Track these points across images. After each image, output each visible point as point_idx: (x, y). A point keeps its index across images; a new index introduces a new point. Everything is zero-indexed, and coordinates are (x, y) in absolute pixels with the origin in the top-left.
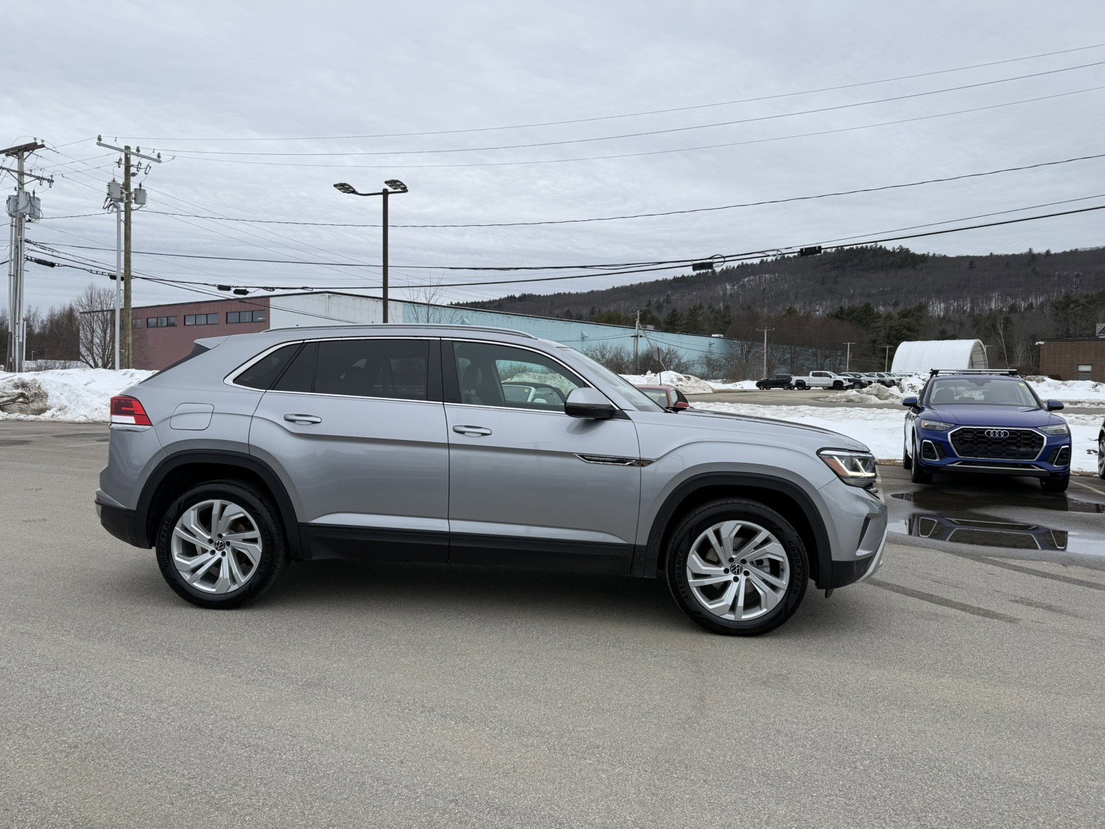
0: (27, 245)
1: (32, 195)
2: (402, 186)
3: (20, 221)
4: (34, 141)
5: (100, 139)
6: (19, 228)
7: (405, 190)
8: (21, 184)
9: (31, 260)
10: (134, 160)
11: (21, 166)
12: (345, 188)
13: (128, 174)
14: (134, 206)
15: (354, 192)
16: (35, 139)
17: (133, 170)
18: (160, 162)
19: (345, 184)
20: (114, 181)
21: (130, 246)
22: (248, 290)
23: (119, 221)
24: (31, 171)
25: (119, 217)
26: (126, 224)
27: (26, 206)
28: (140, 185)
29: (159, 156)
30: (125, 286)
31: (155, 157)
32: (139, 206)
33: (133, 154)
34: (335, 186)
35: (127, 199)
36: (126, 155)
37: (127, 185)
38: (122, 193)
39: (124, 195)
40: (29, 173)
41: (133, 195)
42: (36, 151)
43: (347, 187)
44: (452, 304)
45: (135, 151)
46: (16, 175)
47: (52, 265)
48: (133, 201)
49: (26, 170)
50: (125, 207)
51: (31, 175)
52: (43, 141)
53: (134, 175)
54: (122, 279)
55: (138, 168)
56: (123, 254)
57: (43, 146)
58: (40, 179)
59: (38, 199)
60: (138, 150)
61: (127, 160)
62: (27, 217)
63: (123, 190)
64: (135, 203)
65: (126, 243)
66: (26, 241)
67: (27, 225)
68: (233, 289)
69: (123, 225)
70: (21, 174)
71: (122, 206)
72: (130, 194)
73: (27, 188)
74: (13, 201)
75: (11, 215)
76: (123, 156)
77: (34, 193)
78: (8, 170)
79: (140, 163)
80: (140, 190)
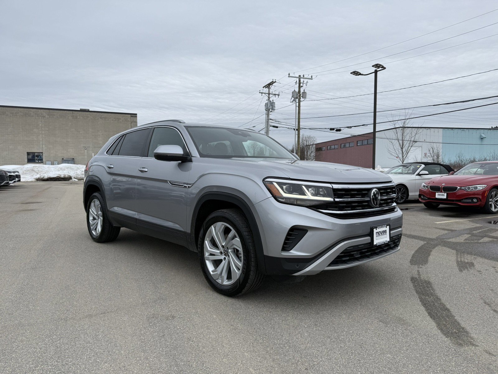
0: (270, 121)
1: (272, 102)
2: (381, 66)
3: (268, 112)
4: (272, 81)
5: (289, 75)
6: (268, 115)
7: (384, 68)
8: (269, 98)
9: (271, 126)
10: (302, 80)
11: (269, 91)
12: (356, 73)
13: (300, 87)
14: (302, 99)
15: (360, 74)
16: (273, 80)
17: (301, 85)
18: (312, 79)
19: (355, 71)
20: (295, 91)
21: (300, 116)
22: (341, 129)
23: (296, 106)
24: (272, 92)
25: (296, 105)
26: (298, 107)
27: (270, 106)
28: (304, 91)
29: (312, 77)
30: (298, 133)
31: (310, 78)
32: (304, 99)
33: (302, 78)
34: (351, 73)
35: (299, 97)
36: (299, 79)
37: (299, 91)
38: (297, 95)
39: (298, 96)
40: (271, 93)
41: (302, 95)
42: (274, 84)
43: (356, 72)
44: (492, 127)
45: (302, 77)
46: (267, 95)
47: (277, 127)
48: (302, 97)
49: (271, 92)
50: (299, 100)
51: (272, 94)
52: (275, 80)
53: (302, 86)
54: (297, 130)
55: (303, 83)
56: (297, 120)
57: (275, 82)
58: (275, 95)
59: (274, 103)
60: (304, 76)
61: (300, 81)
62: (271, 110)
63: (298, 94)
64: (303, 98)
65: (298, 115)
66: (270, 119)
67: (270, 113)
68: (335, 129)
69: (297, 108)
70: (269, 94)
71: (297, 100)
72: (300, 95)
73: (271, 99)
74: (266, 104)
75: (266, 110)
76: (298, 80)
77: (273, 101)
78: (265, 93)
79: (304, 81)
80: (304, 93)
